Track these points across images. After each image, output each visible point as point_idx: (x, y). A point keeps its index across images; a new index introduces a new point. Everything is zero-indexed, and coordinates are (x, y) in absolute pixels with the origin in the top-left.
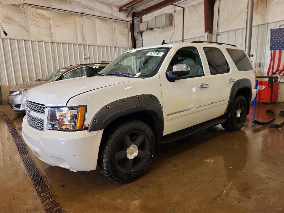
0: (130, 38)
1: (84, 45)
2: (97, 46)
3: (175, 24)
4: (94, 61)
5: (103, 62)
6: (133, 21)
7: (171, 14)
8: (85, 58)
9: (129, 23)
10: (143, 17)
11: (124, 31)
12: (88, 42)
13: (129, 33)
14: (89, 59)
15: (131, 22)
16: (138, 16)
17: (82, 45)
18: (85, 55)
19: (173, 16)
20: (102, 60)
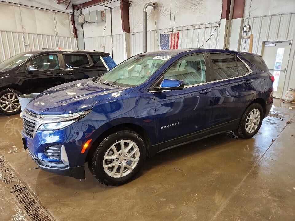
0: (71, 28)
1: (23, 33)
2: (37, 35)
3: (106, 21)
4: (35, 49)
5: (44, 49)
6: (73, 13)
7: (102, 12)
8: (25, 45)
9: (70, 14)
10: (83, 10)
11: (65, 21)
12: (27, 31)
13: (70, 24)
14: (29, 46)
15: (72, 13)
16: (78, 9)
17: (21, 33)
18: (25, 42)
19: (104, 14)
20: (43, 48)
